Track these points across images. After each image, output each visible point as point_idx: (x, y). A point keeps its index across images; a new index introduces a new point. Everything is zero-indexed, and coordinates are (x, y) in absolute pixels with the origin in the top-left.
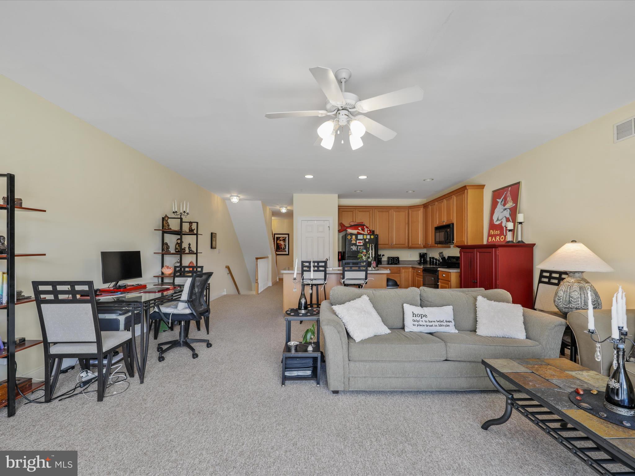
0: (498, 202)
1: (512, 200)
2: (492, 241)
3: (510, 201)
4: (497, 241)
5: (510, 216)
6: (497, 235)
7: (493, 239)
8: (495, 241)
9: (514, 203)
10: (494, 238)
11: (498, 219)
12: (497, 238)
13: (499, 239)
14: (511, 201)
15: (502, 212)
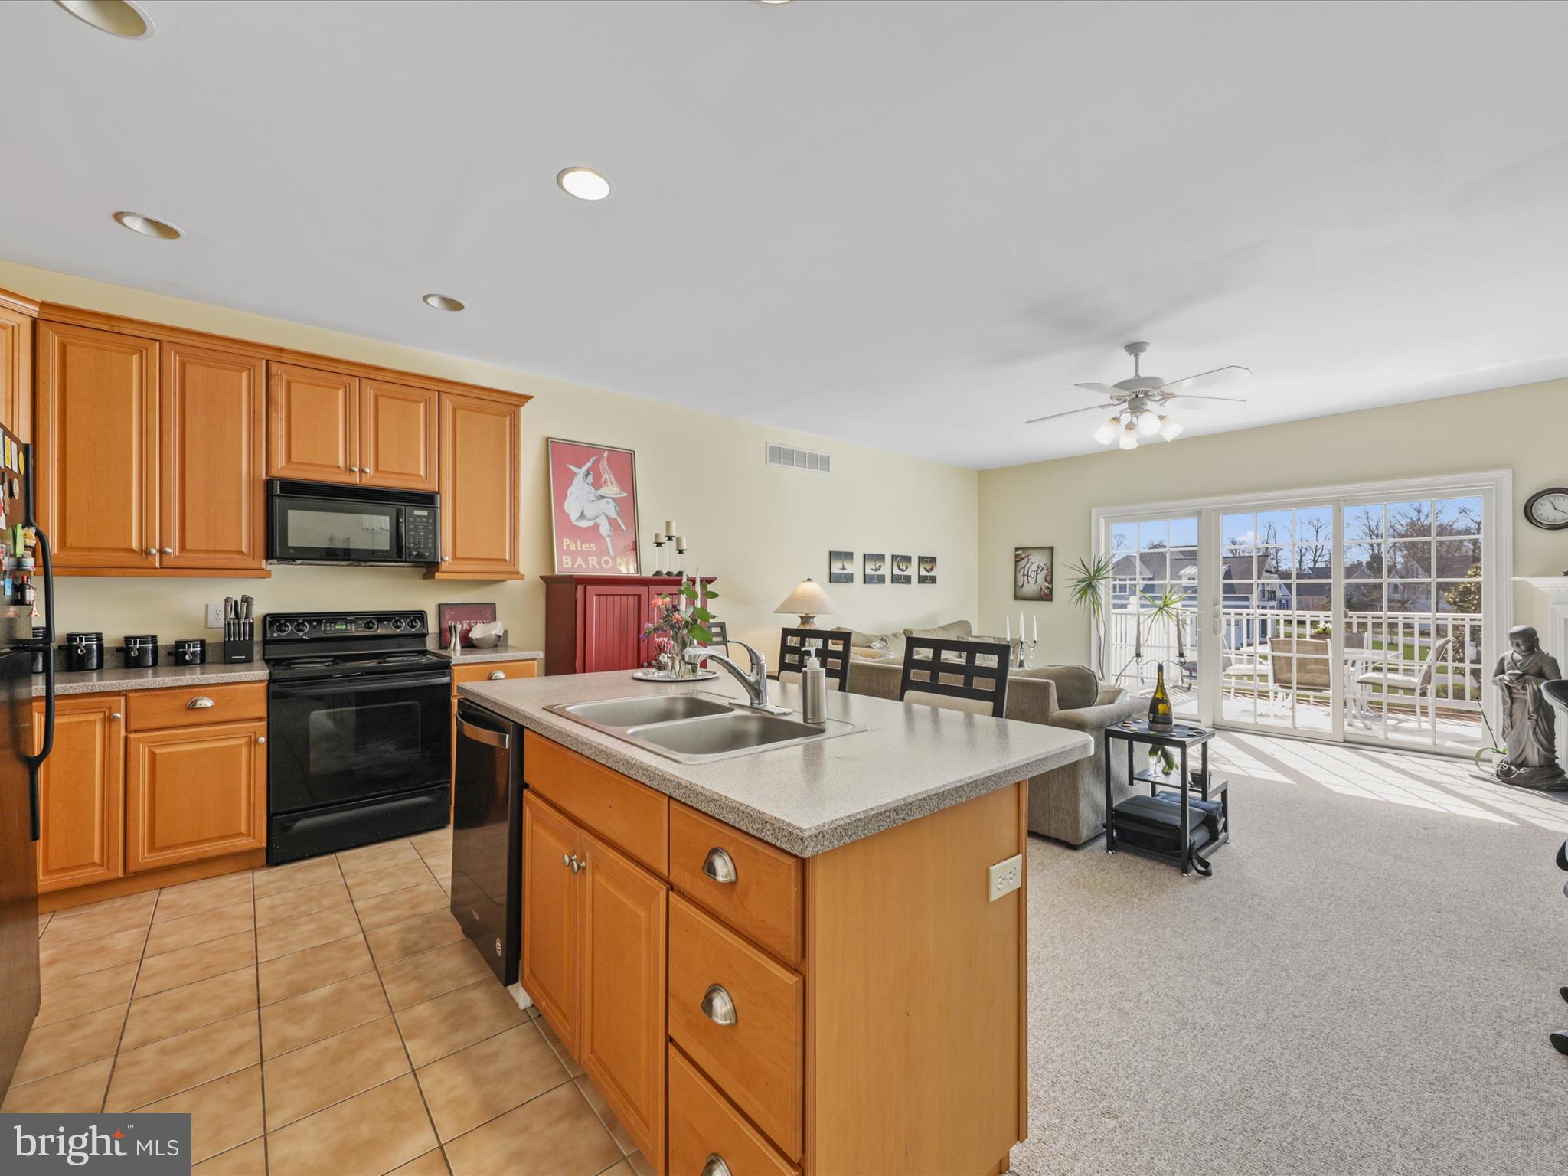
0: (574, 474)
1: (616, 481)
2: (576, 566)
3: (611, 483)
4: (590, 566)
5: (618, 515)
6: (590, 553)
7: (577, 563)
8: (584, 566)
9: (623, 488)
10: (579, 559)
11: (582, 513)
12: (590, 562)
13: (599, 563)
14: (615, 483)
15: (593, 501)
